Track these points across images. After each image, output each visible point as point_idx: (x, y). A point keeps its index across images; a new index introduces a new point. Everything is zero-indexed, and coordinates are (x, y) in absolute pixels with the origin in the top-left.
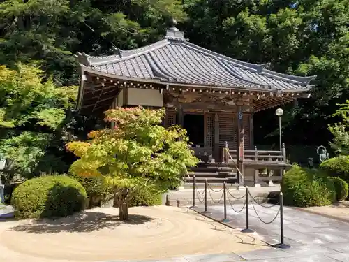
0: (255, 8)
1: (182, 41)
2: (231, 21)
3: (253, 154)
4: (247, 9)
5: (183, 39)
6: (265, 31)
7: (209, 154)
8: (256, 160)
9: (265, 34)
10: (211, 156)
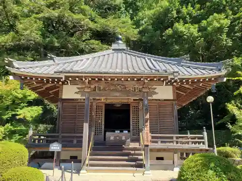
0: (188, 19)
1: (124, 50)
2: (169, 31)
3: (172, 138)
4: (181, 21)
5: (125, 48)
6: (196, 35)
7: (127, 139)
8: (175, 144)
9: (197, 37)
10: (129, 140)
